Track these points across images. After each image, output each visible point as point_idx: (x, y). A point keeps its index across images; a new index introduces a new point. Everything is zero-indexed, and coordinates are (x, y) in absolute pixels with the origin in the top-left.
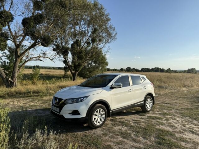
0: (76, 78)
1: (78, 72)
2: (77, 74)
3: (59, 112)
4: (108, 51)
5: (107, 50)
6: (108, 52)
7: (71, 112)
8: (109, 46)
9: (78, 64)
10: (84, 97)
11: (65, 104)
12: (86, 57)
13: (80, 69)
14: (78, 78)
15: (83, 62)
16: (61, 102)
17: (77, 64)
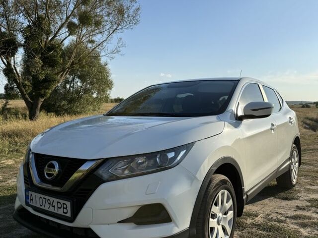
0: (38, 112)
1: (43, 100)
2: (40, 104)
3: (69, 215)
4: (118, 50)
5: (116, 49)
6: (118, 52)
7: (129, 213)
8: (121, 39)
9: (44, 77)
10: (177, 150)
11: (101, 181)
12: (65, 63)
13: (50, 91)
14: (43, 113)
15: (58, 74)
16: (76, 175)
17: (42, 77)
